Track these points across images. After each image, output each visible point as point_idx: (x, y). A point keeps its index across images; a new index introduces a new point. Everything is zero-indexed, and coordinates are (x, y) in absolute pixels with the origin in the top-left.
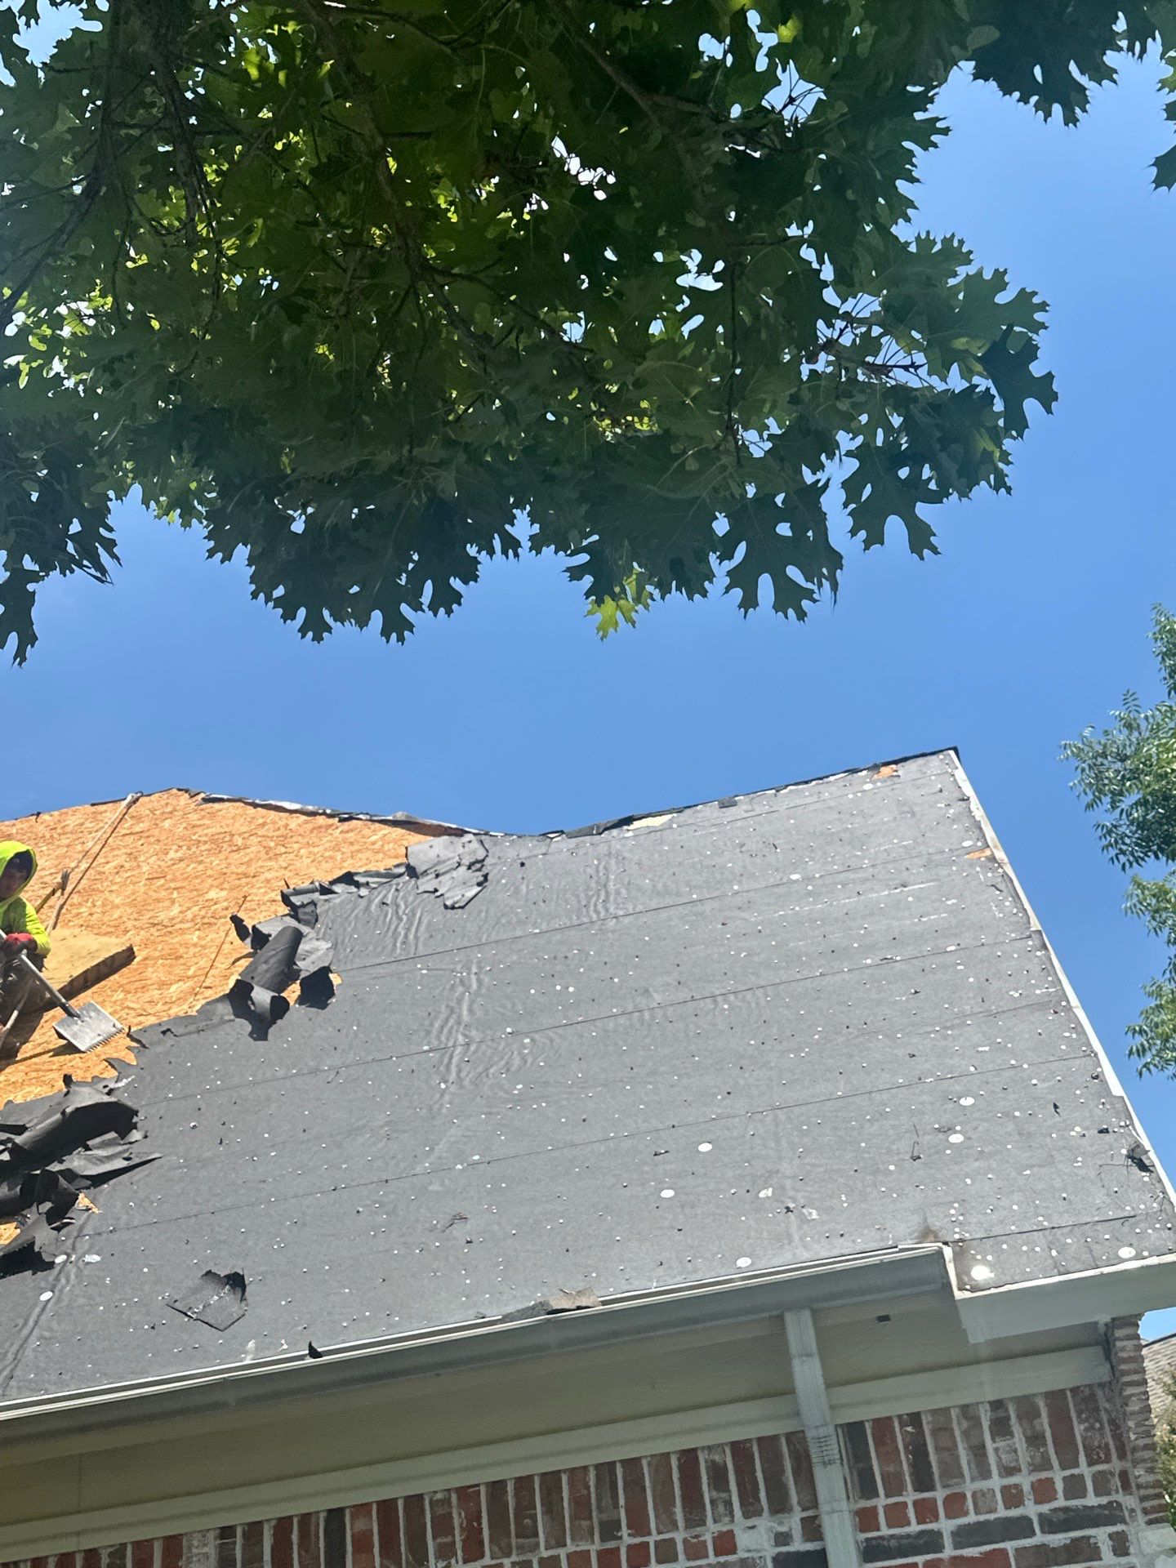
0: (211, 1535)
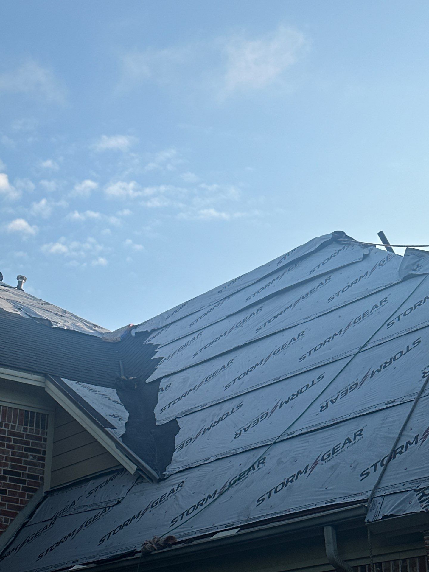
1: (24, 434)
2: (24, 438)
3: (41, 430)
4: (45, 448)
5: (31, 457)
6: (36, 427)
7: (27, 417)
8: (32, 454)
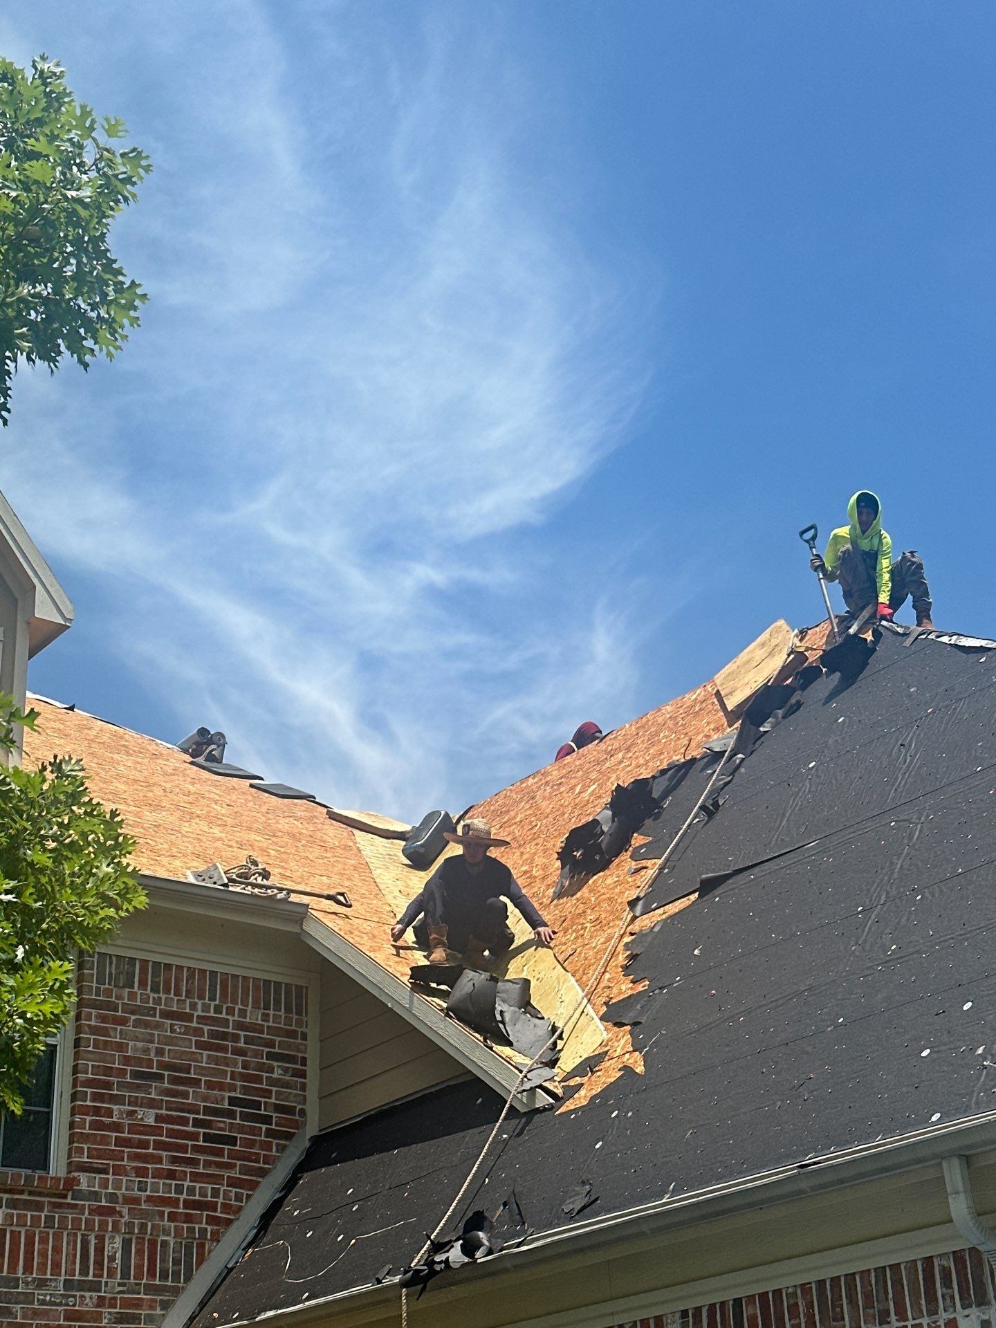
1: (263, 1025)
2: (263, 1034)
3: (295, 1017)
4: (306, 1053)
5: (280, 1072)
6: (286, 1011)
7: (267, 992)
8: (280, 1064)
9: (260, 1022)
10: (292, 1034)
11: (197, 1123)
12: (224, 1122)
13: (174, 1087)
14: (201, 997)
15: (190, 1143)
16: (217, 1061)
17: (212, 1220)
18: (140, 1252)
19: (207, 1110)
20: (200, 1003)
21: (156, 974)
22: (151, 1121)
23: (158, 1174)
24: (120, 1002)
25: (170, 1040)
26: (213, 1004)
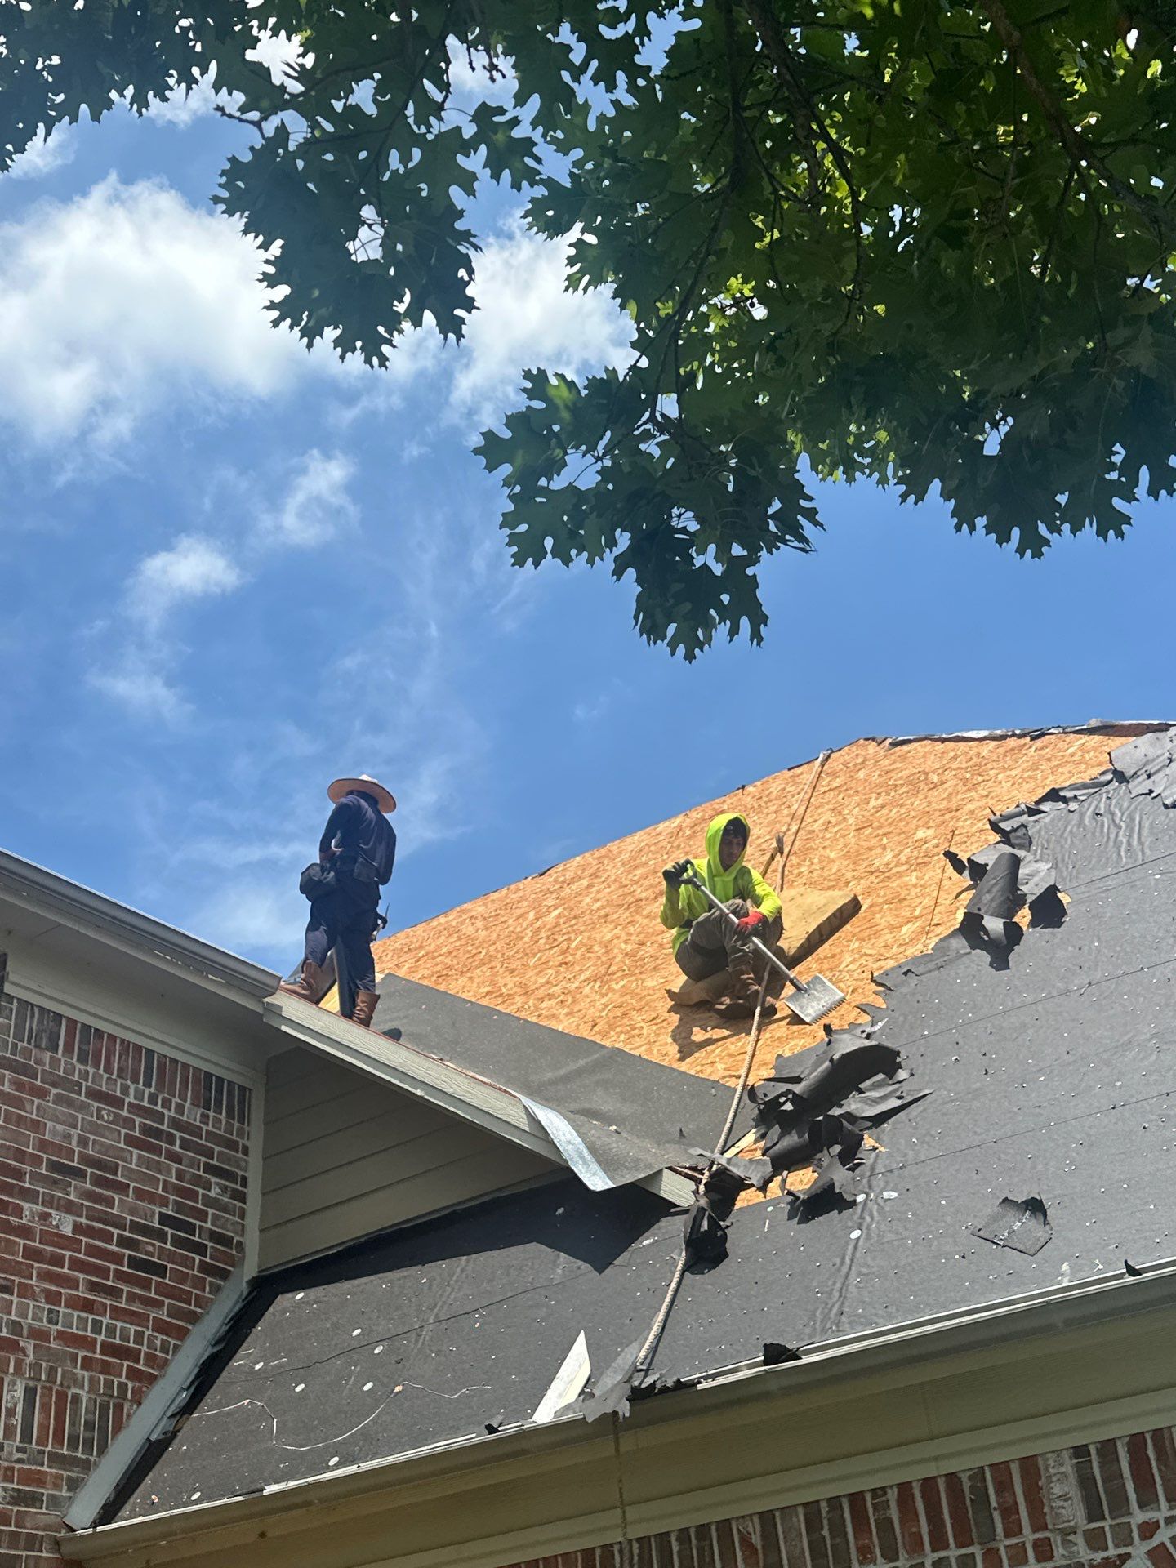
0: (1066, 1455)
1: (202, 1129)
2: (201, 1139)
3: (236, 1124)
4: (246, 1171)
5: (218, 1190)
6: (227, 1115)
7: (208, 1088)
8: (218, 1180)
9: (198, 1123)
10: (233, 1146)
11: (123, 1242)
12: (153, 1245)
13: (97, 1190)
14: (135, 1080)
15: (113, 1267)
16: (147, 1163)
17: (134, 1374)
18: (45, 1408)
19: (136, 1227)
20: (132, 1087)
21: (85, 1040)
22: (67, 1230)
23: (73, 1303)
24: (40, 1068)
25: (96, 1129)
26: (147, 1091)
